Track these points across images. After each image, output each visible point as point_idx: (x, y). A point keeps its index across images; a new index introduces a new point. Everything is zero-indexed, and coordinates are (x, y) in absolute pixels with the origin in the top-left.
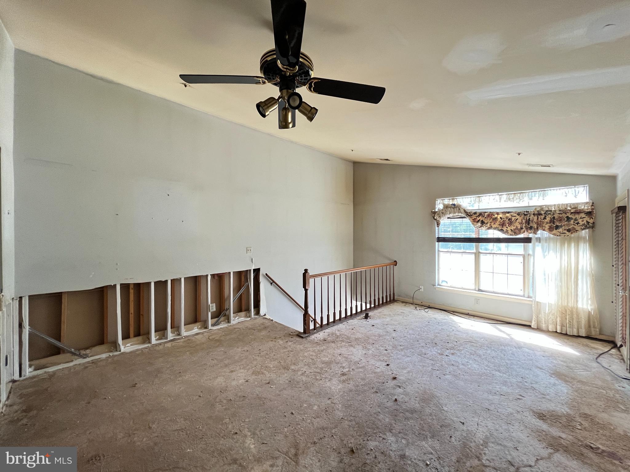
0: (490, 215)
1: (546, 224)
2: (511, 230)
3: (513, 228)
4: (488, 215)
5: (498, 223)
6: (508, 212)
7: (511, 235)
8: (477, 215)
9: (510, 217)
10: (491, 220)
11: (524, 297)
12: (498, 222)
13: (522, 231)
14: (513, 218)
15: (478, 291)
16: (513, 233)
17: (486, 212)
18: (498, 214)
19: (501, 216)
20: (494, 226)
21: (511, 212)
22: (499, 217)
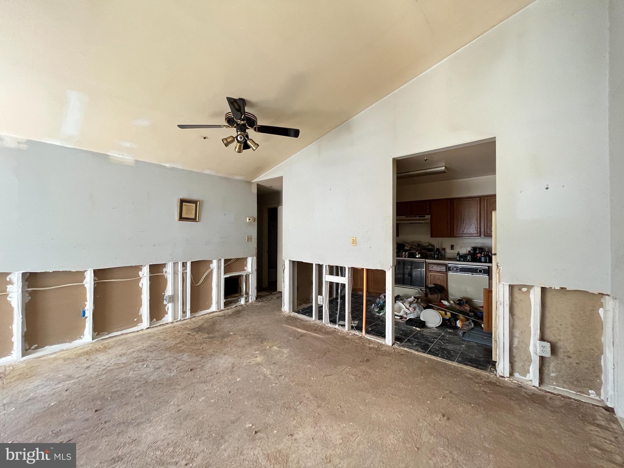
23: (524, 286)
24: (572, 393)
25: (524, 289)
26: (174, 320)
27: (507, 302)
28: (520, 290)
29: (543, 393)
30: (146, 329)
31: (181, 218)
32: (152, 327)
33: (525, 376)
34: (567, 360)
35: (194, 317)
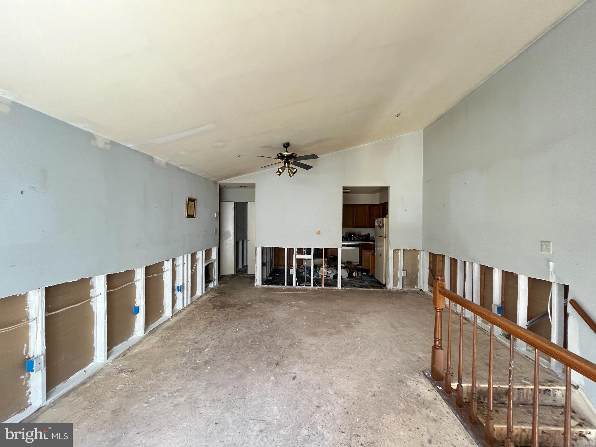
23: (397, 250)
24: (410, 288)
25: (397, 251)
27: (392, 257)
28: (395, 251)
29: (404, 291)
31: (188, 215)
33: (396, 287)
34: (409, 276)
35: (193, 302)
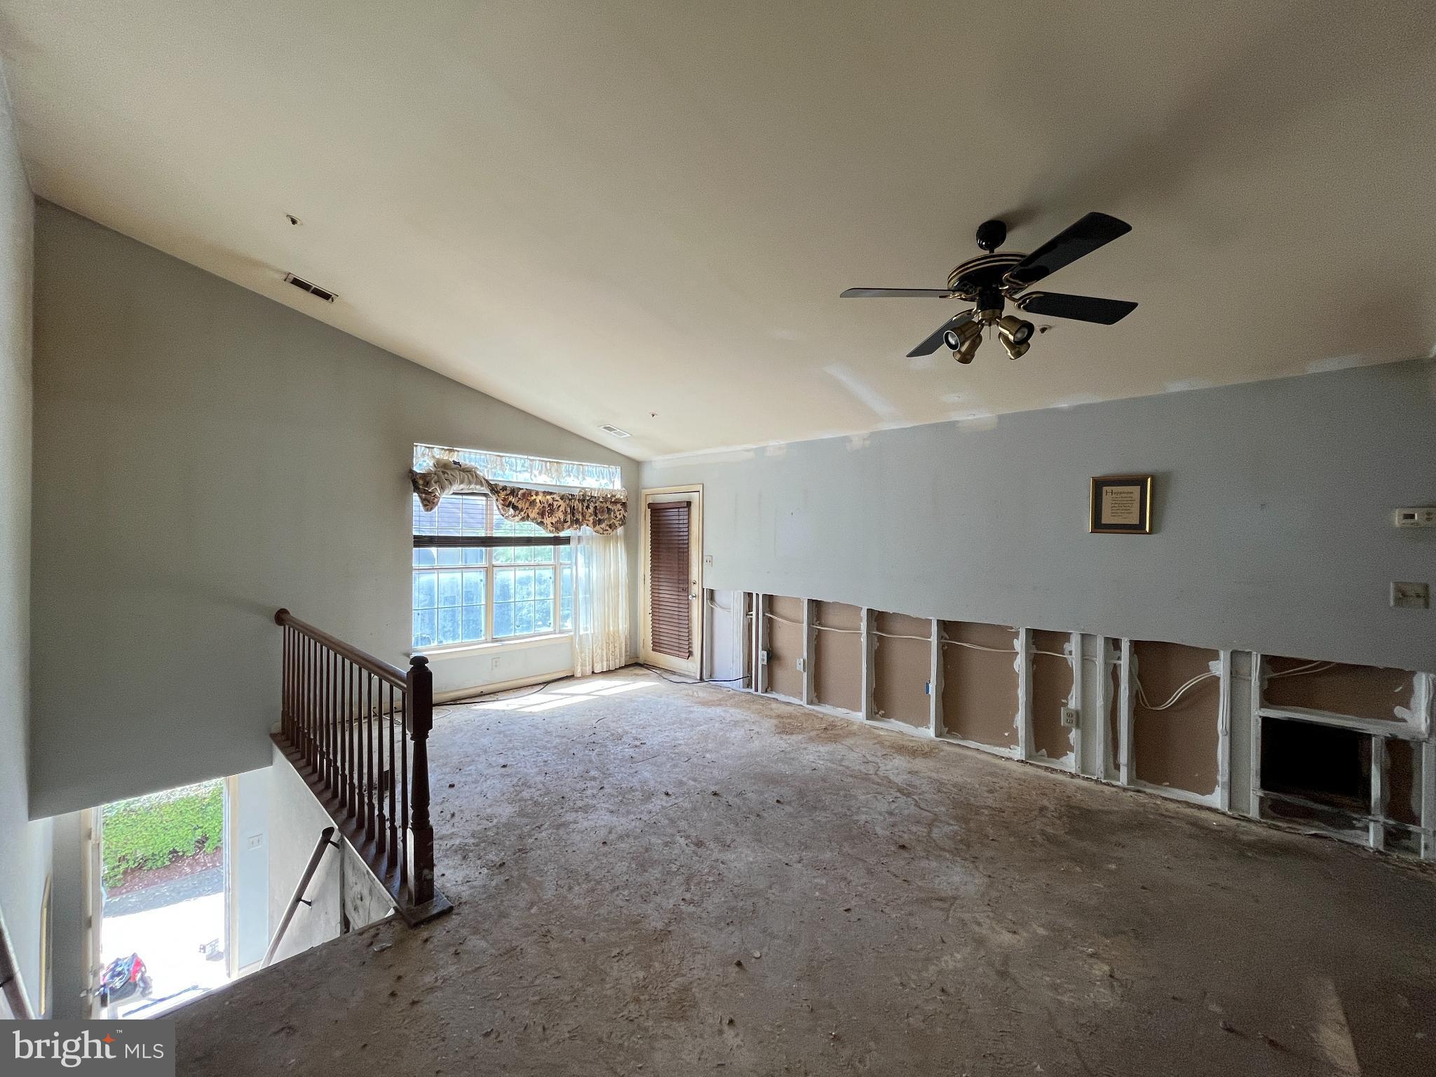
0: (528, 494)
1: (590, 517)
2: (552, 523)
3: (554, 520)
4: (524, 495)
5: (536, 510)
6: (551, 493)
7: (551, 532)
8: (508, 492)
9: (551, 501)
10: (527, 504)
11: (555, 633)
12: (536, 508)
13: (566, 525)
14: (555, 503)
15: (492, 642)
16: (554, 529)
17: (521, 489)
18: (537, 494)
19: (540, 497)
20: (532, 515)
21: (554, 493)
22: (538, 501)
26: (1083, 772)
30: (1018, 761)
31: (1098, 526)
32: (1031, 764)
35: (1139, 791)
